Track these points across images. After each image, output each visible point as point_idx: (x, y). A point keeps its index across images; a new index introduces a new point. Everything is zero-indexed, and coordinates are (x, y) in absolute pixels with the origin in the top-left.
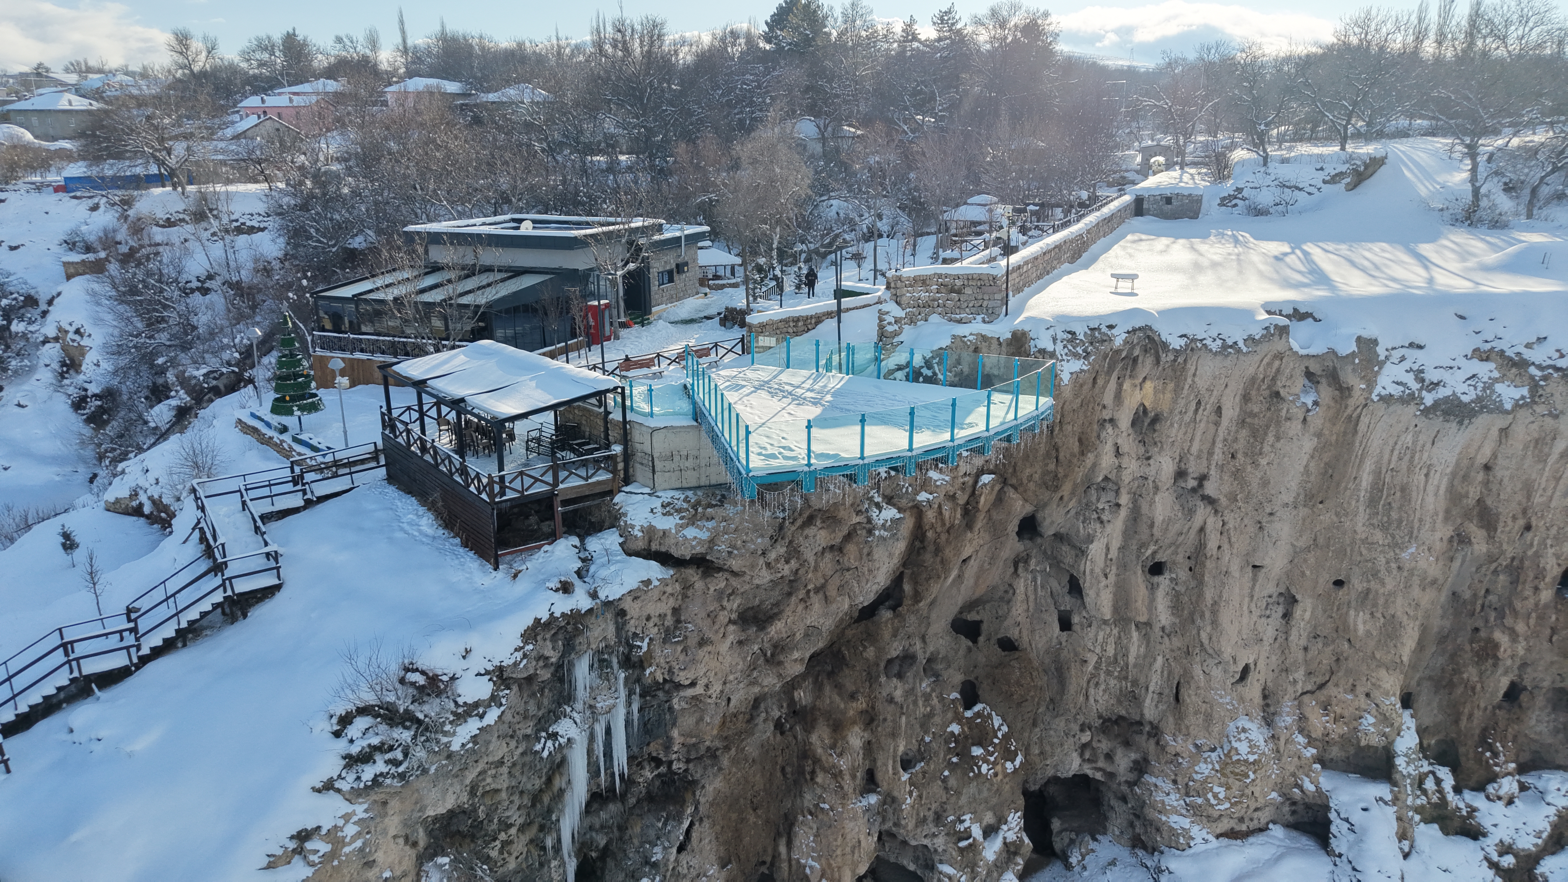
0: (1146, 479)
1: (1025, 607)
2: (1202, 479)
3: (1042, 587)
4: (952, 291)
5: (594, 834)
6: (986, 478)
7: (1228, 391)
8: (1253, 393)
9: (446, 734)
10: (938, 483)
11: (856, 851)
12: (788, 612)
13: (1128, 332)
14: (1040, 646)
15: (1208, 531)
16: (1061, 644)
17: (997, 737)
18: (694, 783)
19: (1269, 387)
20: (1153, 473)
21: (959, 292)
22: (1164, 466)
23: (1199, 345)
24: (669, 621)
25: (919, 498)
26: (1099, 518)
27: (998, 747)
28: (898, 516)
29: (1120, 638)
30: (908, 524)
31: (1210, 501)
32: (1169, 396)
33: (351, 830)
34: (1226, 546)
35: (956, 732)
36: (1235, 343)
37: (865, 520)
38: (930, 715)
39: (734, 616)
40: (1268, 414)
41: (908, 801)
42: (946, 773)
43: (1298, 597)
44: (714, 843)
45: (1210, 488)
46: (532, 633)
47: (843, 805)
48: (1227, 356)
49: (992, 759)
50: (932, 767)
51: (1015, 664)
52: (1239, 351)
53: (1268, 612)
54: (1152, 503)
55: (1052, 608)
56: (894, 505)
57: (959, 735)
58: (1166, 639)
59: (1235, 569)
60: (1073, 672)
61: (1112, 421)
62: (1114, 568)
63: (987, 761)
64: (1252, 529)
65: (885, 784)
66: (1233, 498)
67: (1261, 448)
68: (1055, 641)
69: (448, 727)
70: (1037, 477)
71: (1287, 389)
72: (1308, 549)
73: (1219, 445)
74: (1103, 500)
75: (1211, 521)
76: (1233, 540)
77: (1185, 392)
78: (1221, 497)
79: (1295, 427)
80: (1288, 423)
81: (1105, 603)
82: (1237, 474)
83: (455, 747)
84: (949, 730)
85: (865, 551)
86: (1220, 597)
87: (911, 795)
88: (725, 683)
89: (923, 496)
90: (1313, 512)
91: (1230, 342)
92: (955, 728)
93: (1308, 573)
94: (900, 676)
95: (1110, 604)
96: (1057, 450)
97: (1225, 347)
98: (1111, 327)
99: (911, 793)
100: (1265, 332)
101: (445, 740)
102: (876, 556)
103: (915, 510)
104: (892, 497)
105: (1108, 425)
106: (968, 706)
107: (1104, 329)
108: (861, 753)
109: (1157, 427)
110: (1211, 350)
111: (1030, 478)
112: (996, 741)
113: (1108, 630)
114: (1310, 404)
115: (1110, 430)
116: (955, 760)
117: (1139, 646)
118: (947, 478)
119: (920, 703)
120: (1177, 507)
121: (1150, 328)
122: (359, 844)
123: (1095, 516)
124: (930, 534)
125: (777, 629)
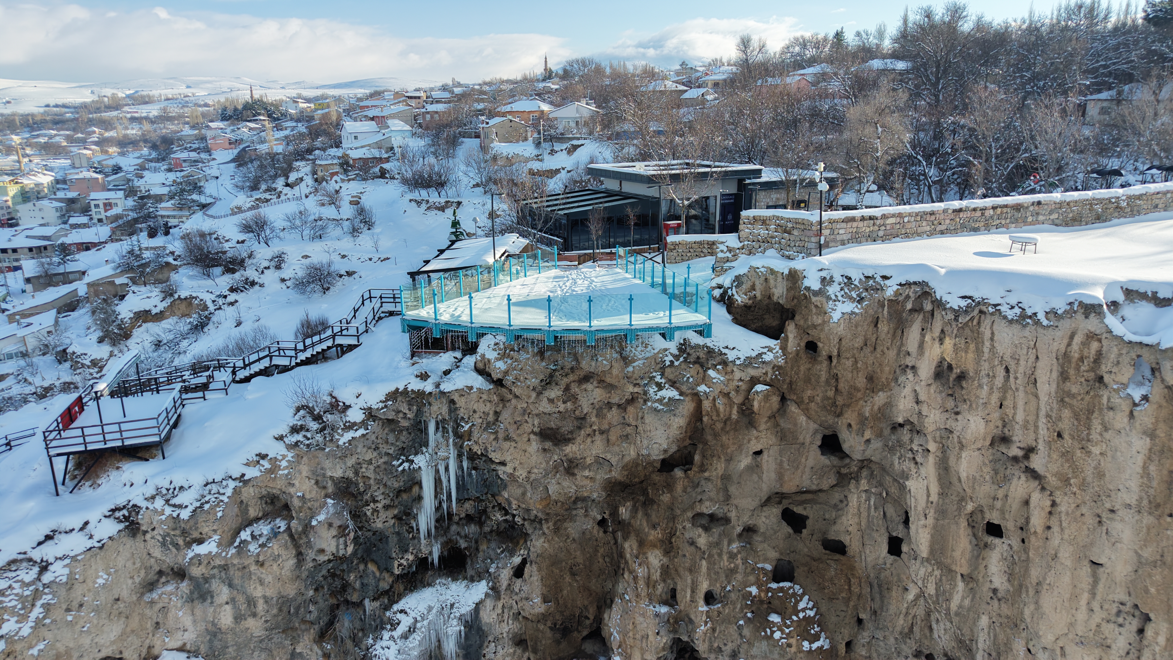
0: (951, 432)
1: (856, 520)
2: (1029, 451)
3: (876, 508)
4: (785, 231)
5: (458, 538)
6: (759, 388)
7: (1040, 364)
8: (1072, 372)
9: (338, 434)
10: (714, 381)
11: (644, 641)
12: (579, 440)
13: (900, 285)
14: (869, 559)
15: (1032, 505)
16: (885, 564)
17: (797, 616)
18: (527, 535)
19: (1092, 370)
20: (959, 428)
21: (789, 233)
22: (972, 425)
23: (991, 310)
24: (491, 418)
25: (699, 389)
26: (914, 459)
27: (795, 624)
28: (678, 397)
29: (941, 580)
30: (688, 407)
31: (1034, 474)
32: (971, 355)
33: (284, 464)
34: (1056, 529)
35: (754, 594)
36: (1035, 314)
37: (642, 392)
38: (733, 571)
39: (536, 429)
40: (1087, 398)
41: (702, 628)
42: (741, 622)
43: (1152, 616)
44: (540, 581)
45: (1037, 462)
46: (394, 395)
47: (637, 602)
48: (1024, 326)
49: (787, 631)
50: (727, 611)
51: (832, 563)
52: (1038, 323)
53: (1120, 620)
54: (959, 458)
55: (883, 530)
56: (677, 389)
57: (755, 597)
58: (996, 602)
59: (1066, 555)
60: (894, 593)
61: (913, 368)
62: (932, 511)
63: (780, 629)
64: (1090, 521)
65: (682, 605)
66: (1066, 481)
67: (1089, 434)
68: (881, 561)
69: (340, 431)
70: (818, 399)
71: (1113, 376)
72: (1154, 564)
73: (1043, 420)
74: (916, 442)
75: (1036, 497)
76: (1064, 524)
77: (986, 355)
78: (1048, 475)
79: (1120, 420)
80: (1111, 413)
81: (923, 541)
82: (1067, 455)
83: (341, 443)
84: (748, 589)
85: (640, 415)
86: (1045, 579)
87: (706, 625)
88: (529, 472)
89: (702, 388)
90: (1160, 523)
91: (1029, 312)
92: (754, 590)
93: (1153, 590)
94: (706, 529)
95: (927, 544)
96: (837, 380)
97: (1023, 316)
98: (885, 278)
99: (706, 623)
100: (1068, 307)
101: (337, 437)
102: (647, 421)
103: (696, 398)
104: (675, 382)
105: (908, 371)
106: (777, 579)
107: (878, 279)
108: (659, 571)
109: (964, 384)
110: (1005, 317)
111: (811, 399)
112: (795, 618)
113: (930, 569)
114: (1137, 399)
115: (910, 376)
116: (749, 615)
117: (963, 598)
118: (722, 379)
119: (725, 557)
120: (987, 469)
121: (927, 284)
122: (286, 472)
123: (910, 455)
124: (705, 419)
125: (570, 449)
